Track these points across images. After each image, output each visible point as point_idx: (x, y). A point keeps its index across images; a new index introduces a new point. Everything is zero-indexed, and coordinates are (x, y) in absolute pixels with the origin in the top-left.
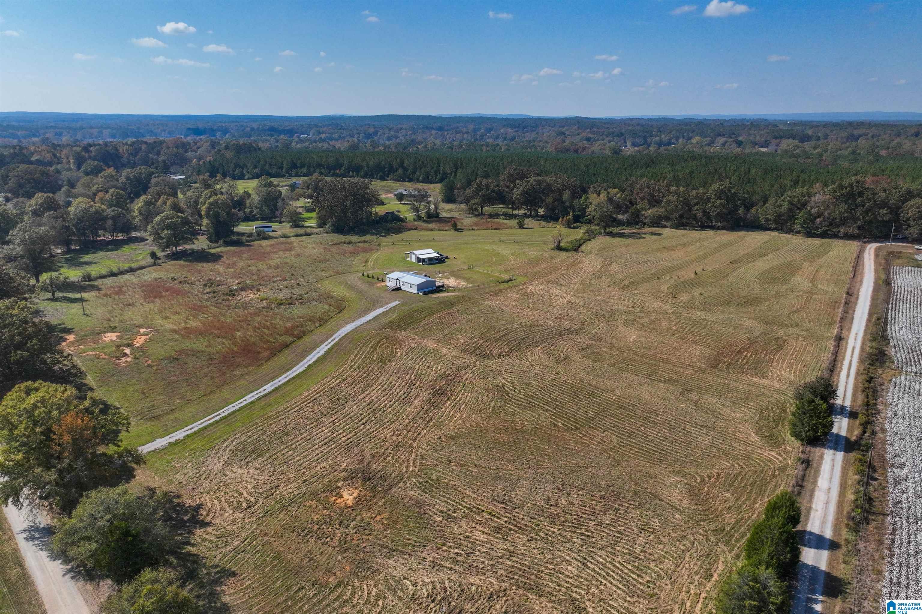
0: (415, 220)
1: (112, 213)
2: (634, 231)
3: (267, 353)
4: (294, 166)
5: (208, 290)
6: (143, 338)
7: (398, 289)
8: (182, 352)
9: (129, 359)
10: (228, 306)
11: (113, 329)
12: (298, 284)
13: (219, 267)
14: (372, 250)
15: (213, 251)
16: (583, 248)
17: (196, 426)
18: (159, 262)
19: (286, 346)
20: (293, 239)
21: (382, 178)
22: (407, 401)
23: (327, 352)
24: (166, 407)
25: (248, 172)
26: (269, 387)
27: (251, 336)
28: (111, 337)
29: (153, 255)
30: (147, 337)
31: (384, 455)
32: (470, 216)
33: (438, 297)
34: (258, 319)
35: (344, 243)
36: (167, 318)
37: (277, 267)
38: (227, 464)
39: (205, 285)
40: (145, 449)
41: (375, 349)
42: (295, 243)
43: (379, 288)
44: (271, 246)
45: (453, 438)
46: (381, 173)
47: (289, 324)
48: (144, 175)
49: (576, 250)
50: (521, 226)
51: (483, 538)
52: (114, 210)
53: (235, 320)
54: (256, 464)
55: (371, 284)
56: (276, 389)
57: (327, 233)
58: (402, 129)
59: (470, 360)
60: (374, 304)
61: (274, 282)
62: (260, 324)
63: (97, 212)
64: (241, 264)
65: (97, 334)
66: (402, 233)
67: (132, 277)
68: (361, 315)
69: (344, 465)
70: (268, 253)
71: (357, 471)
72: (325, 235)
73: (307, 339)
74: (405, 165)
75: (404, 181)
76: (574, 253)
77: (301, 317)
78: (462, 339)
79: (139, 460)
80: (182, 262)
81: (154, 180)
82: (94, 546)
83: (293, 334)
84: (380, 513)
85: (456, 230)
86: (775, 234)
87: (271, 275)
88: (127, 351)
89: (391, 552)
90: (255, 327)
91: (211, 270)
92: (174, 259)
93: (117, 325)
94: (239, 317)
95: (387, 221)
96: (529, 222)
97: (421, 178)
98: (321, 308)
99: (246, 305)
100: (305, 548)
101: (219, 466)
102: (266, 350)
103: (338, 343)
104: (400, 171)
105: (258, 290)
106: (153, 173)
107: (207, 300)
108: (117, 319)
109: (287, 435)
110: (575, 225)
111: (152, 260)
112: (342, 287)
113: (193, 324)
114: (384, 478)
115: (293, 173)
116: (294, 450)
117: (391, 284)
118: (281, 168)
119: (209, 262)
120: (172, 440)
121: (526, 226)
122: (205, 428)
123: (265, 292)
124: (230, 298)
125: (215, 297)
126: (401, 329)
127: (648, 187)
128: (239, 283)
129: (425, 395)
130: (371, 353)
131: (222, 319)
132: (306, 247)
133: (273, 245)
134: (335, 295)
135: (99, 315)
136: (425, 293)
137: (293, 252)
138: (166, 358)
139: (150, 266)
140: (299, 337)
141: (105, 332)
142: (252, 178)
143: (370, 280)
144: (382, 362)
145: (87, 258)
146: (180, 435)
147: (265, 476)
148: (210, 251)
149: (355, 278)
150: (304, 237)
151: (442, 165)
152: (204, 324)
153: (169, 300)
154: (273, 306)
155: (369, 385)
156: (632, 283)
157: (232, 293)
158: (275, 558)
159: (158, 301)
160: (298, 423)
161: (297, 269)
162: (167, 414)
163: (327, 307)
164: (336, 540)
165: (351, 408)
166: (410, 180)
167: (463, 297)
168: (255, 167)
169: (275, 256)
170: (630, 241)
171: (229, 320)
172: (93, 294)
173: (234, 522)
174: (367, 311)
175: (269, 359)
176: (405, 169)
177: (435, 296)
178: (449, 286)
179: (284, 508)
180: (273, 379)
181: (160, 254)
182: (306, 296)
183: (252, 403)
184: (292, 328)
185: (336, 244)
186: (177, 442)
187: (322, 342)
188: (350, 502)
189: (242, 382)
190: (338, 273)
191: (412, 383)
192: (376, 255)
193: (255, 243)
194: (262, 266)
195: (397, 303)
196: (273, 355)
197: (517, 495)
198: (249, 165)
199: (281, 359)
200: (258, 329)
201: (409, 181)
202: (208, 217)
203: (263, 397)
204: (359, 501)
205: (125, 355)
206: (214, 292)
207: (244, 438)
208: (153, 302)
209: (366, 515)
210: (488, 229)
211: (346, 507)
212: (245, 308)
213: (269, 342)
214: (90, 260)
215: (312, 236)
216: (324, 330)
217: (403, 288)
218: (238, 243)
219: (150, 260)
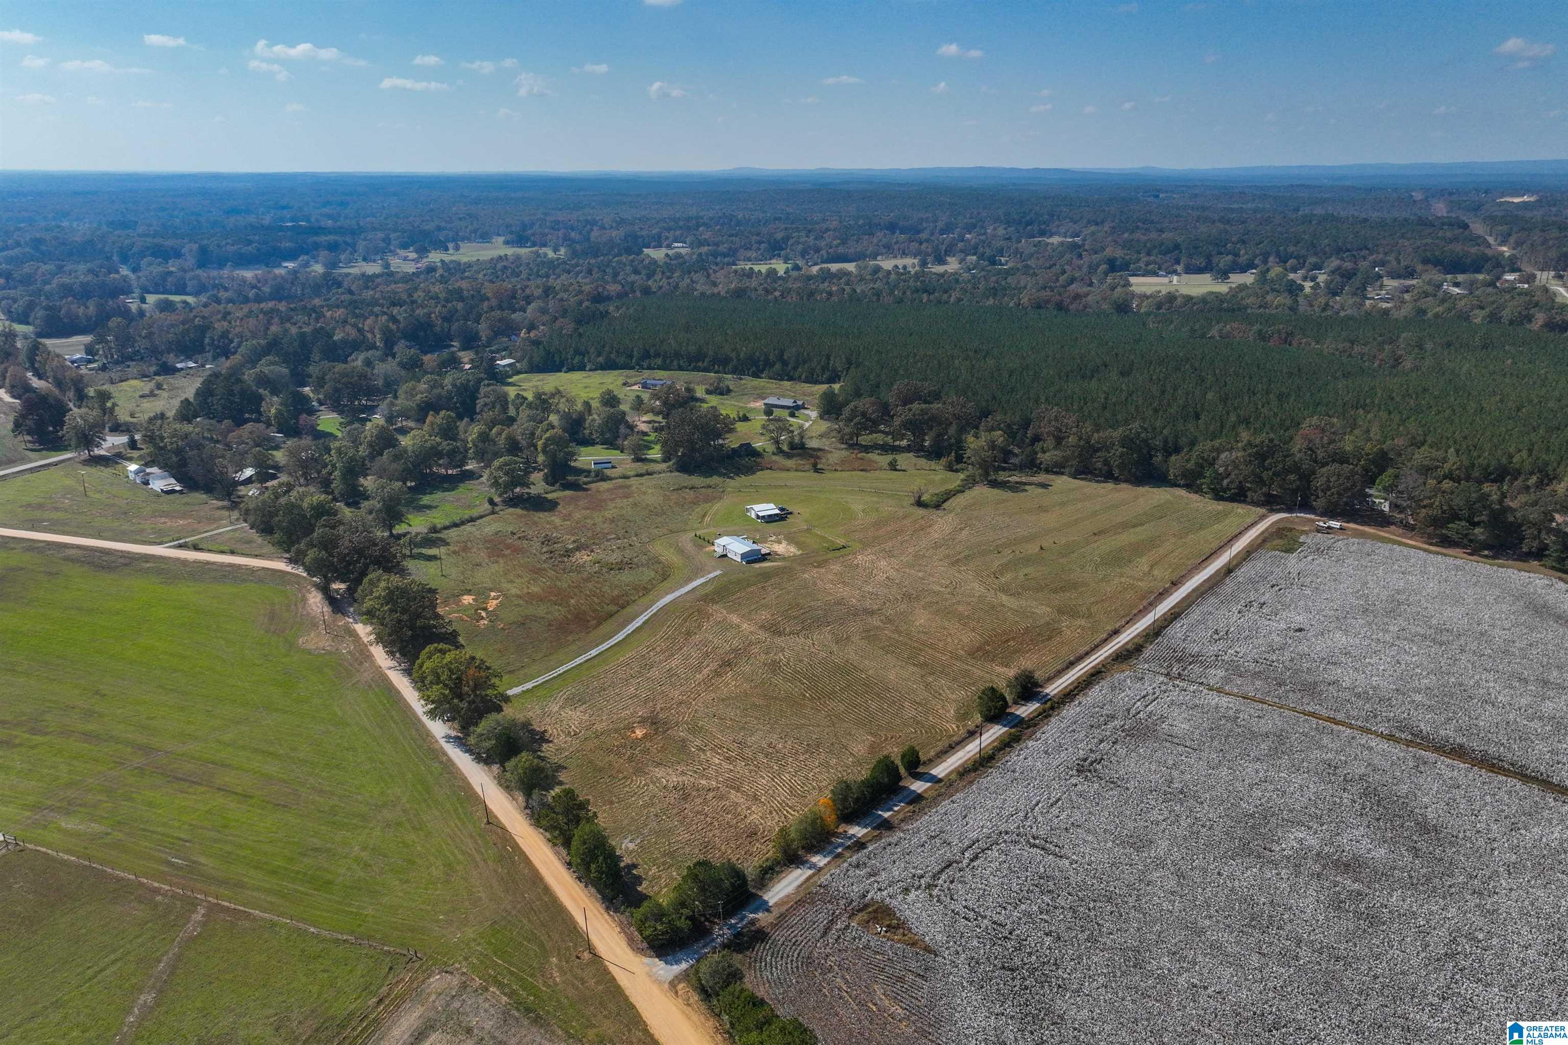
0: (774, 454)
1: (447, 448)
2: (1024, 479)
3: (595, 622)
4: (646, 355)
5: (545, 550)
6: (495, 602)
7: (725, 556)
8: (527, 617)
9: (486, 622)
10: (564, 570)
11: (469, 592)
12: (630, 545)
13: (555, 519)
14: (715, 498)
15: (550, 496)
16: (945, 505)
17: (540, 680)
18: (497, 509)
19: (611, 616)
20: (634, 481)
21: (756, 375)
22: (699, 669)
23: (644, 623)
24: (518, 664)
25: (590, 361)
26: (594, 652)
27: (582, 604)
28: (468, 599)
29: (491, 502)
30: (498, 601)
31: (670, 708)
32: (843, 446)
33: (760, 568)
34: (590, 585)
35: (686, 488)
36: (511, 582)
37: (612, 521)
38: (561, 707)
39: (543, 543)
40: (510, 693)
41: (686, 622)
42: (634, 488)
43: (708, 553)
44: (608, 490)
45: (723, 700)
46: (754, 369)
47: (616, 592)
48: (472, 383)
49: (937, 506)
50: (893, 466)
51: (717, 761)
52: (449, 444)
53: (569, 586)
54: (581, 709)
55: (701, 547)
56: (599, 654)
57: (671, 471)
58: (827, 230)
59: (762, 635)
60: (698, 572)
61: (607, 541)
62: (590, 591)
63: (432, 448)
64: (577, 515)
65: (458, 596)
66: (753, 473)
67: (474, 529)
68: (682, 586)
69: (640, 714)
70: (605, 500)
71: (648, 718)
72: (668, 474)
73: (629, 609)
74: (785, 357)
75: (782, 380)
76: (934, 511)
77: (628, 585)
78: (765, 615)
79: (507, 699)
80: (519, 511)
81: (483, 390)
82: (494, 742)
83: (618, 604)
84: (657, 744)
85: (817, 470)
86: (1182, 492)
87: (606, 531)
88: (484, 614)
89: (659, 764)
90: (586, 595)
91: (548, 523)
92: (511, 506)
93: (471, 588)
94: (573, 582)
95: (740, 456)
96: (904, 460)
97: (803, 377)
98: (647, 574)
99: (580, 568)
100: (607, 759)
101: (556, 709)
102: (594, 619)
103: (655, 614)
104: (778, 366)
105: (592, 551)
106: (483, 379)
107: (545, 562)
108: (470, 581)
109: (604, 690)
110: (959, 467)
111: (490, 507)
112: (672, 550)
113: (535, 589)
114: (665, 723)
115: (645, 364)
116: (608, 701)
117: (719, 550)
118: (631, 356)
119: (545, 511)
120: (524, 689)
121: (898, 467)
122: (547, 681)
123: (599, 553)
124: (566, 560)
125: (552, 558)
126: (714, 601)
127: (1056, 419)
128: (574, 541)
129: (714, 666)
130: (681, 625)
131: (558, 583)
132: (644, 493)
133: (611, 489)
134: (662, 559)
135: (453, 576)
136: (748, 562)
137: (630, 500)
138: (514, 623)
139: (488, 515)
140: (623, 607)
141: (463, 595)
142: (595, 370)
143: (701, 542)
144: (689, 634)
145: (426, 500)
146: (529, 685)
147: (586, 717)
148: (547, 496)
149: (686, 540)
150: (646, 477)
151: (832, 358)
152: (543, 590)
153: (511, 560)
154: (605, 570)
155: (673, 655)
156: (966, 557)
157: (568, 553)
158: (589, 762)
159: (501, 561)
160: (613, 682)
161: (632, 524)
162: (519, 670)
163: (653, 574)
164: (627, 756)
165: (654, 673)
166: (791, 379)
167: (785, 568)
168: (599, 354)
169: (611, 505)
170: (1009, 494)
171: (565, 585)
172: (443, 550)
173: (566, 742)
174: (690, 580)
175: (596, 627)
176: (785, 364)
177: (757, 566)
178: (776, 553)
179: (597, 737)
180: (597, 645)
181: (497, 499)
182: (635, 560)
183: (581, 664)
184: (618, 596)
185: (678, 489)
186: (528, 691)
187: (641, 613)
188: (639, 737)
189: (574, 647)
190: (671, 532)
191: (707, 654)
192: (717, 506)
193: (593, 486)
194: (598, 517)
195: (718, 573)
196: (599, 624)
197: (750, 740)
198: (592, 350)
199: (606, 627)
200: (589, 596)
201: (788, 380)
202: (544, 451)
203: (589, 660)
204: (645, 736)
205: (483, 618)
206: (551, 552)
207: (573, 690)
208: (497, 562)
209: (648, 744)
210: (854, 470)
211: (637, 739)
212: (579, 572)
213: (597, 610)
214: (429, 503)
215: (655, 476)
216: (645, 600)
217: (729, 555)
218: (575, 487)
219: (487, 506)
